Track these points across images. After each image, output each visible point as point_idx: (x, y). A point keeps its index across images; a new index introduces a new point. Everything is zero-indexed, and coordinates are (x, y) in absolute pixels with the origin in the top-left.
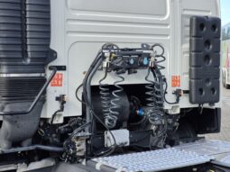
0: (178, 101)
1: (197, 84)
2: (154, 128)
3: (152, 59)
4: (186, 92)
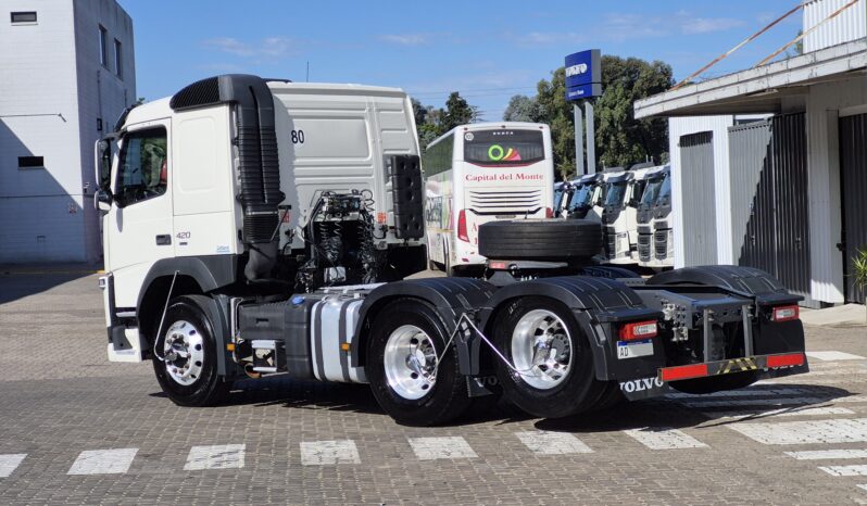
0: (385, 236)
1: (401, 220)
2: (366, 265)
3: (362, 203)
4: (391, 228)
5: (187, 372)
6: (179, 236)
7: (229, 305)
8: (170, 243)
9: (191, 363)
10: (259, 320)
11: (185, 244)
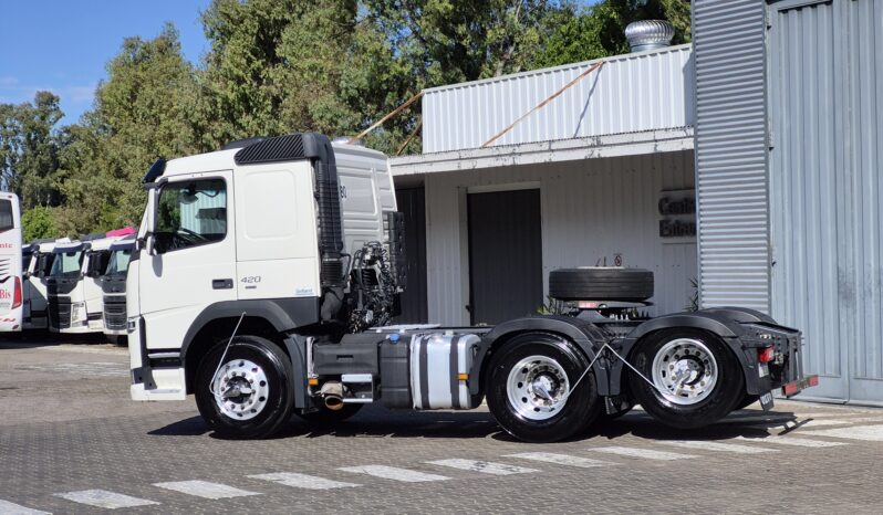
5: (248, 407)
6: (245, 280)
7: (306, 343)
8: (232, 287)
9: (255, 398)
10: (339, 356)
11: (254, 287)
